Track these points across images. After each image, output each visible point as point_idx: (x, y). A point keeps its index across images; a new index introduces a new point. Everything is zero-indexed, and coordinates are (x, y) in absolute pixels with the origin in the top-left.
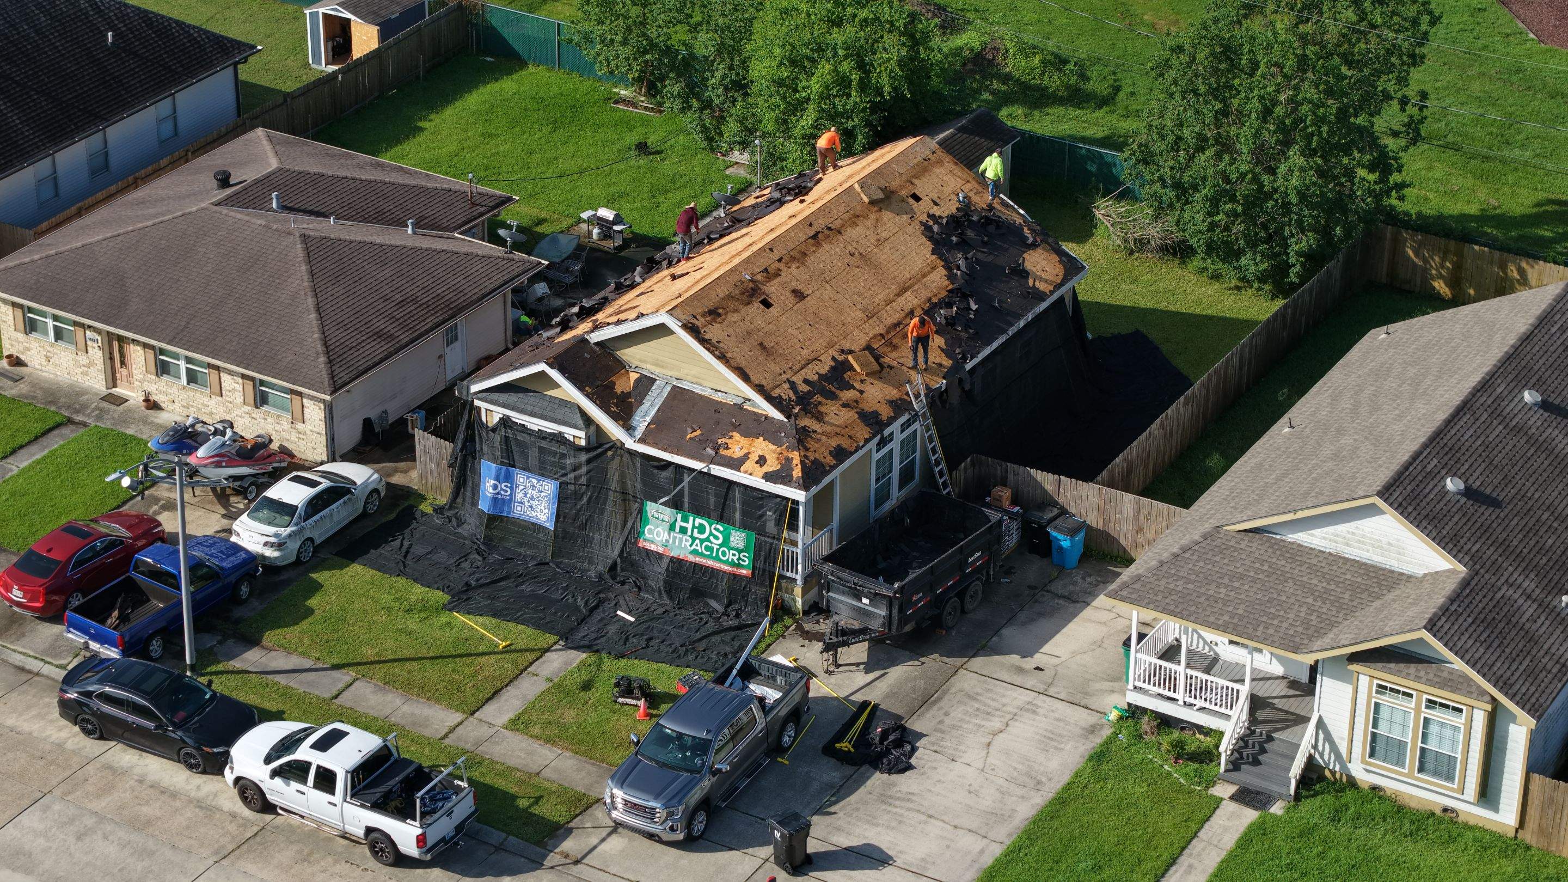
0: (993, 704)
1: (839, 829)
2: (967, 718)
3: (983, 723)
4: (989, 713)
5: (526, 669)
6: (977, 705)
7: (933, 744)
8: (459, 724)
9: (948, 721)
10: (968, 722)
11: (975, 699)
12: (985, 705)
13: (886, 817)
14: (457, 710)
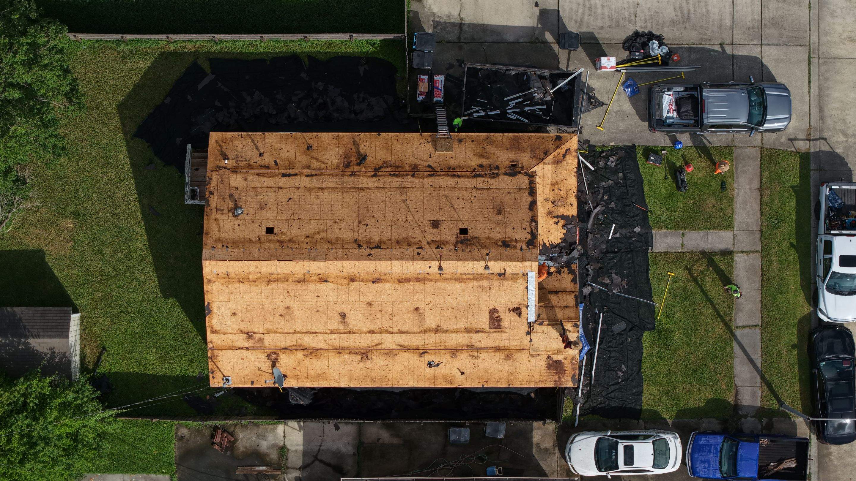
0: (580, 11)
1: (721, 26)
2: (600, 16)
3: (599, 6)
4: (590, 8)
5: (681, 252)
6: (586, 18)
7: (630, 21)
8: (742, 252)
9: (607, 25)
10: (602, 14)
11: (582, 21)
12: (584, 14)
13: (699, 10)
14: (733, 260)
